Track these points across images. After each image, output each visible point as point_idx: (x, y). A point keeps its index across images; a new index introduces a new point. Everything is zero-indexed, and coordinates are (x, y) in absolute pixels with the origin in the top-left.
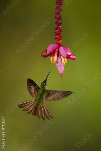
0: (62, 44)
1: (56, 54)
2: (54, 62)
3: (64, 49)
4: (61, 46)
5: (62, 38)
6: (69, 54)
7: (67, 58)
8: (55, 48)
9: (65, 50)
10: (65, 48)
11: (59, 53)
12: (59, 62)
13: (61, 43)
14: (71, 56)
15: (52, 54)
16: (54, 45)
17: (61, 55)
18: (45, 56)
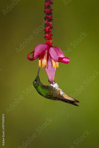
0: (53, 45)
1: (45, 57)
2: (43, 66)
3: (55, 50)
4: (52, 47)
5: (52, 37)
6: (62, 56)
7: (58, 61)
8: (44, 50)
9: (56, 51)
10: (56, 48)
11: (49, 55)
12: (49, 66)
13: (52, 43)
14: (64, 59)
15: (41, 56)
16: (43, 45)
17: (51, 58)
18: (32, 59)
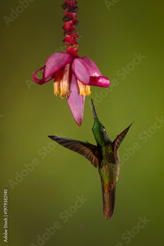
0: (79, 54)
1: (66, 76)
2: (61, 94)
3: (83, 64)
4: (77, 57)
6: (96, 74)
7: (90, 84)
8: (63, 63)
9: (85, 66)
10: (86, 61)
11: (72, 73)
12: (72, 93)
13: (77, 51)
14: (100, 80)
15: (57, 75)
16: (62, 55)
17: (76, 78)
18: (42, 82)
